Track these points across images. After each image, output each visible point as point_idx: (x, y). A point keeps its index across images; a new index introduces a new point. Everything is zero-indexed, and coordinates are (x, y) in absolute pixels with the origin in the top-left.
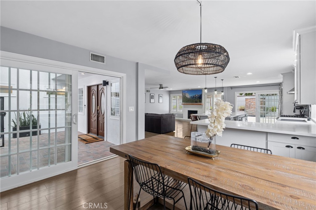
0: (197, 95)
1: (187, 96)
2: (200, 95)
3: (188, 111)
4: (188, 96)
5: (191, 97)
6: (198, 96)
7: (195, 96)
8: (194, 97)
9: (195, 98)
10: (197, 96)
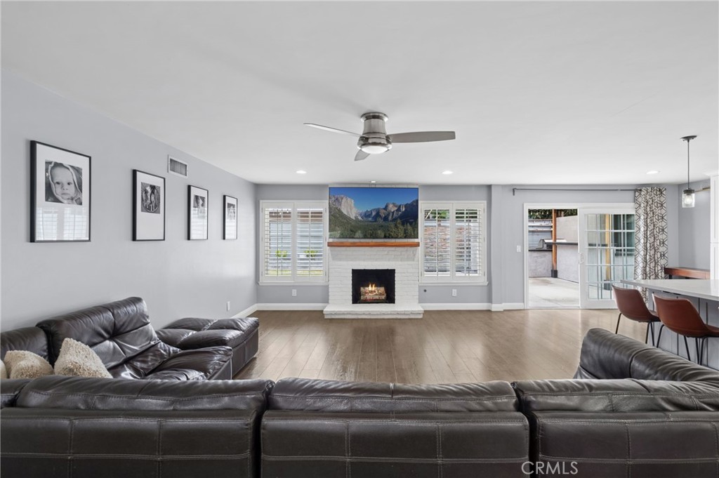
0: (393, 205)
1: (345, 212)
2: (406, 206)
3: (354, 272)
4: (351, 209)
5: (367, 215)
6: (399, 210)
7: (386, 208)
8: (378, 214)
9: (386, 219)
10: (392, 208)
